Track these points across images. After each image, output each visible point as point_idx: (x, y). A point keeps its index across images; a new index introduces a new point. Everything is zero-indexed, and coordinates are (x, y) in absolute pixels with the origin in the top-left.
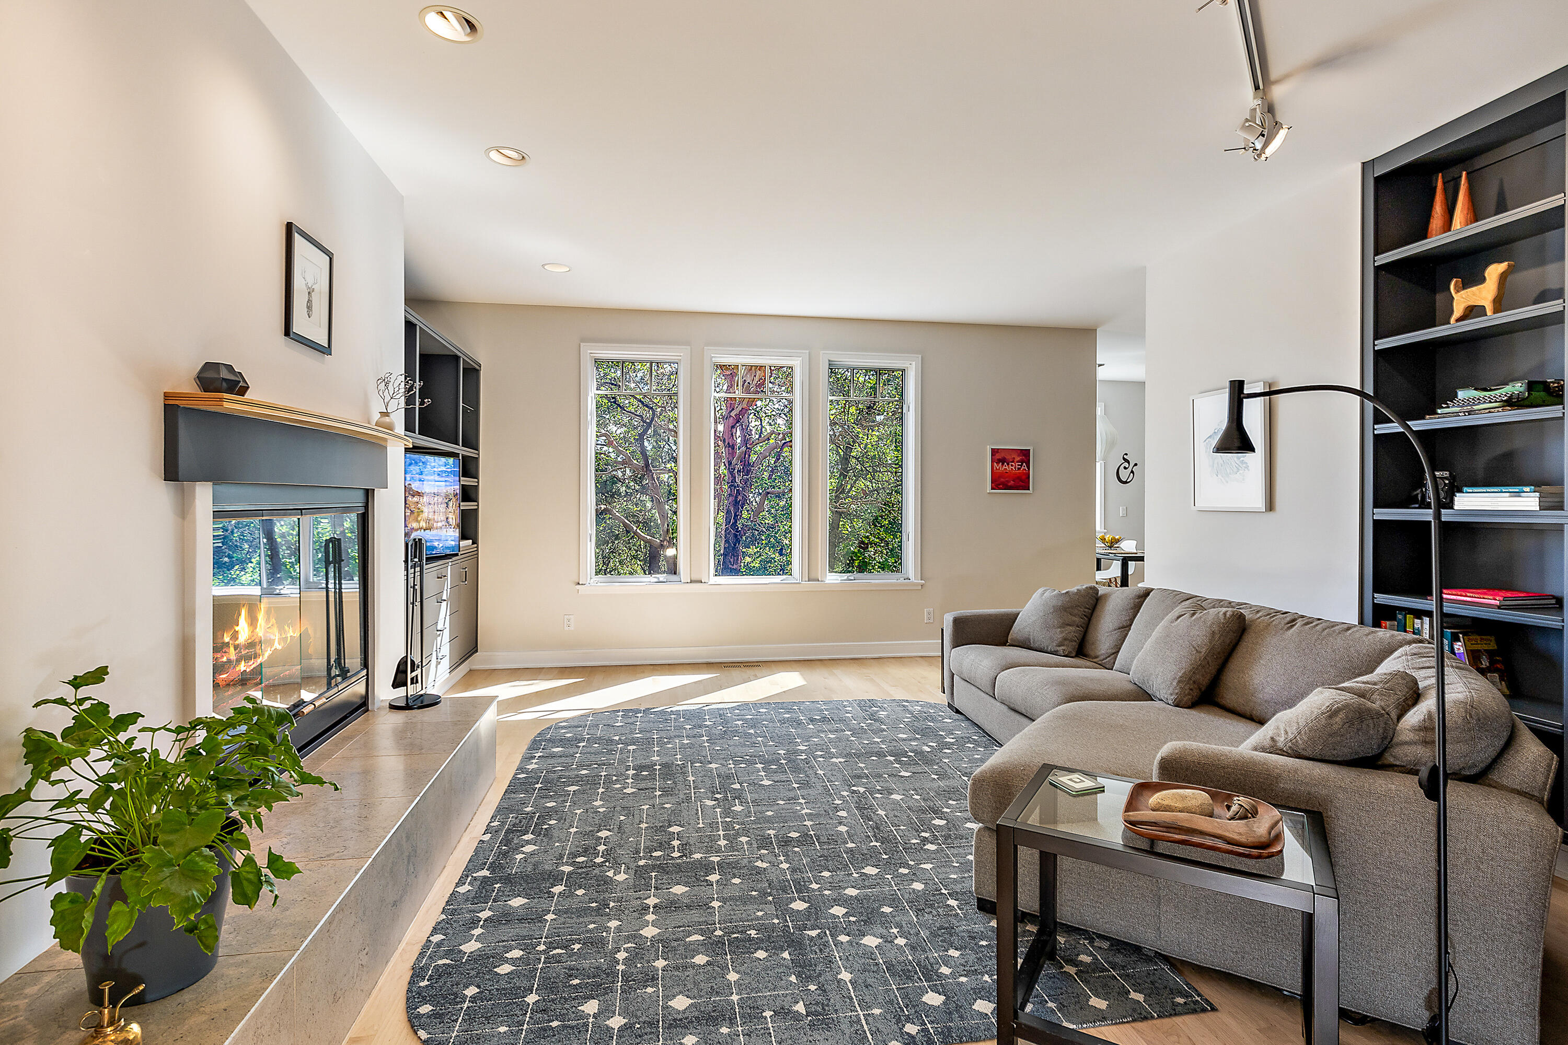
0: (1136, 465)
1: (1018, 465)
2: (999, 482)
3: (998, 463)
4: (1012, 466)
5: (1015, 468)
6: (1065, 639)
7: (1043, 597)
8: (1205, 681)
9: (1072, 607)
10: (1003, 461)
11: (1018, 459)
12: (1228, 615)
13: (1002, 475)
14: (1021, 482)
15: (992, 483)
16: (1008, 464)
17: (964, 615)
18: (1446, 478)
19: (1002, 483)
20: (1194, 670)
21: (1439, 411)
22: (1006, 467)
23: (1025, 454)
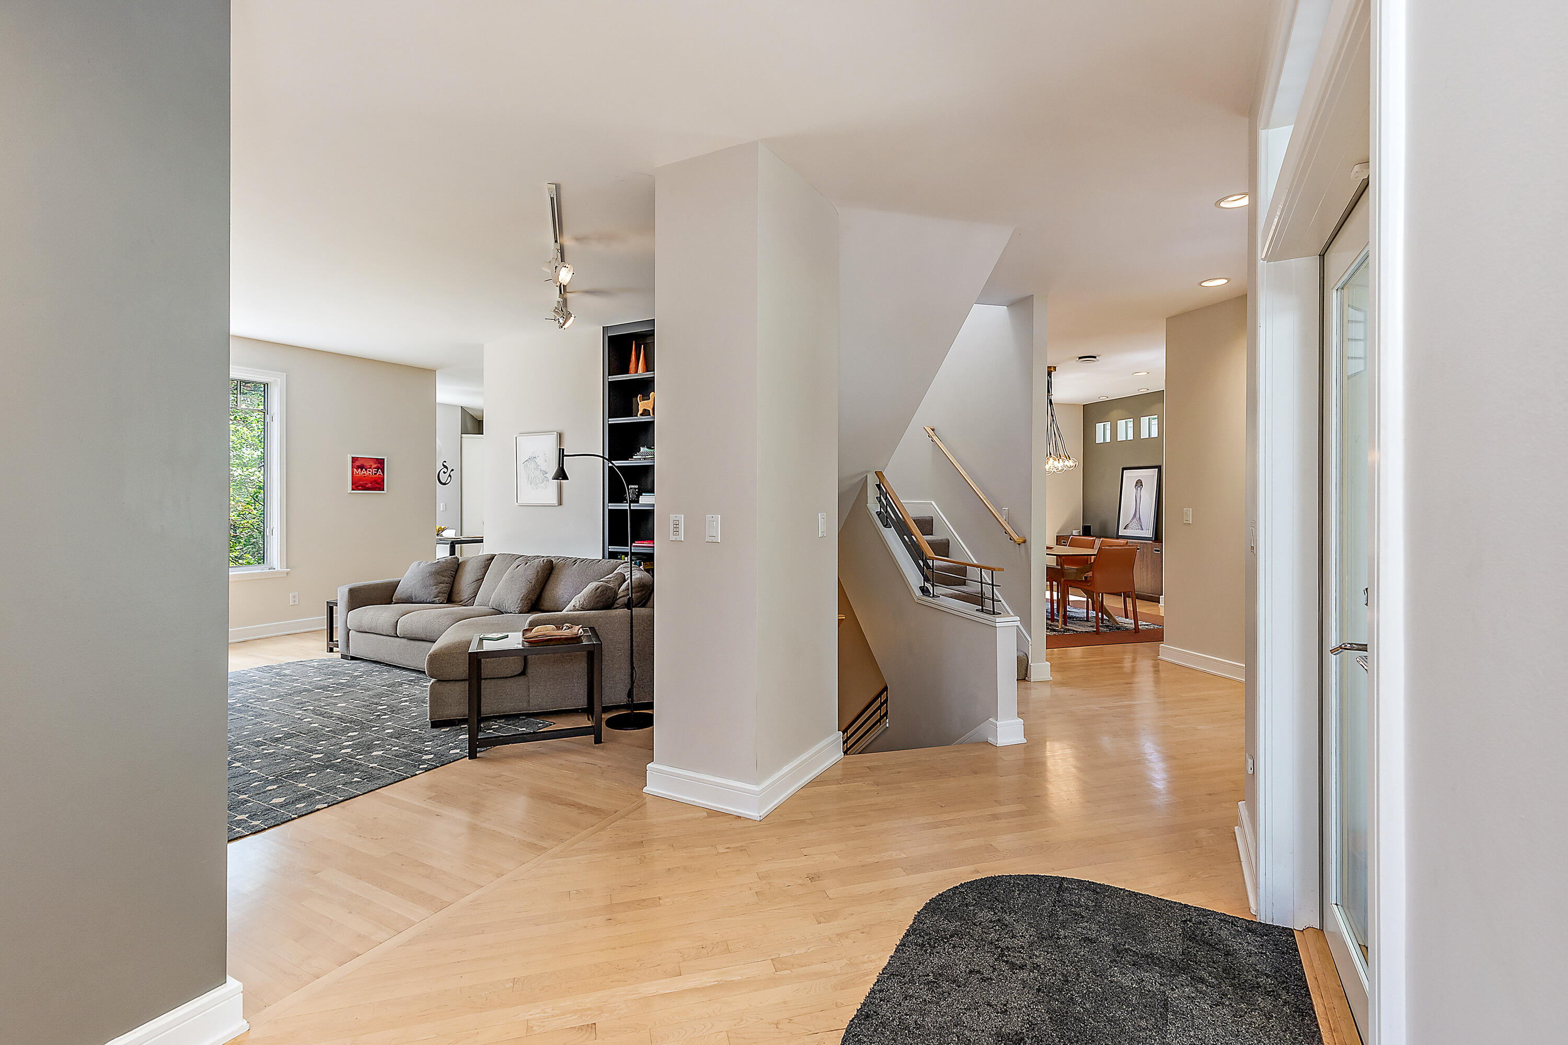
0: (452, 470)
1: (375, 471)
2: (358, 484)
3: (357, 469)
4: (369, 471)
5: (372, 473)
6: (439, 593)
7: (420, 567)
8: (534, 598)
9: (442, 571)
10: (361, 467)
11: (375, 466)
12: (545, 561)
13: (361, 479)
14: (378, 484)
15: (352, 485)
16: (366, 470)
17: (358, 586)
18: (637, 489)
19: (361, 485)
20: (529, 593)
21: (634, 457)
22: (364, 471)
23: (380, 463)
